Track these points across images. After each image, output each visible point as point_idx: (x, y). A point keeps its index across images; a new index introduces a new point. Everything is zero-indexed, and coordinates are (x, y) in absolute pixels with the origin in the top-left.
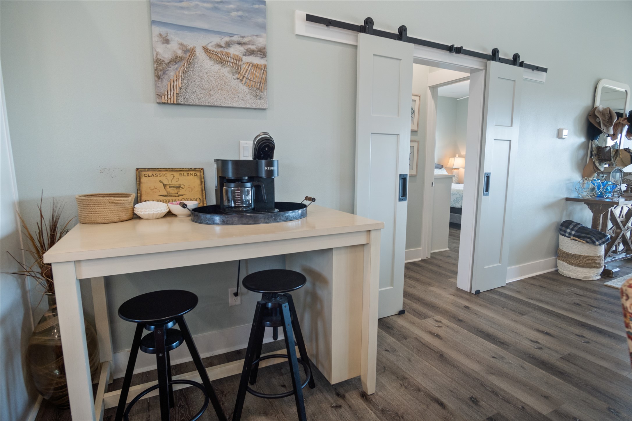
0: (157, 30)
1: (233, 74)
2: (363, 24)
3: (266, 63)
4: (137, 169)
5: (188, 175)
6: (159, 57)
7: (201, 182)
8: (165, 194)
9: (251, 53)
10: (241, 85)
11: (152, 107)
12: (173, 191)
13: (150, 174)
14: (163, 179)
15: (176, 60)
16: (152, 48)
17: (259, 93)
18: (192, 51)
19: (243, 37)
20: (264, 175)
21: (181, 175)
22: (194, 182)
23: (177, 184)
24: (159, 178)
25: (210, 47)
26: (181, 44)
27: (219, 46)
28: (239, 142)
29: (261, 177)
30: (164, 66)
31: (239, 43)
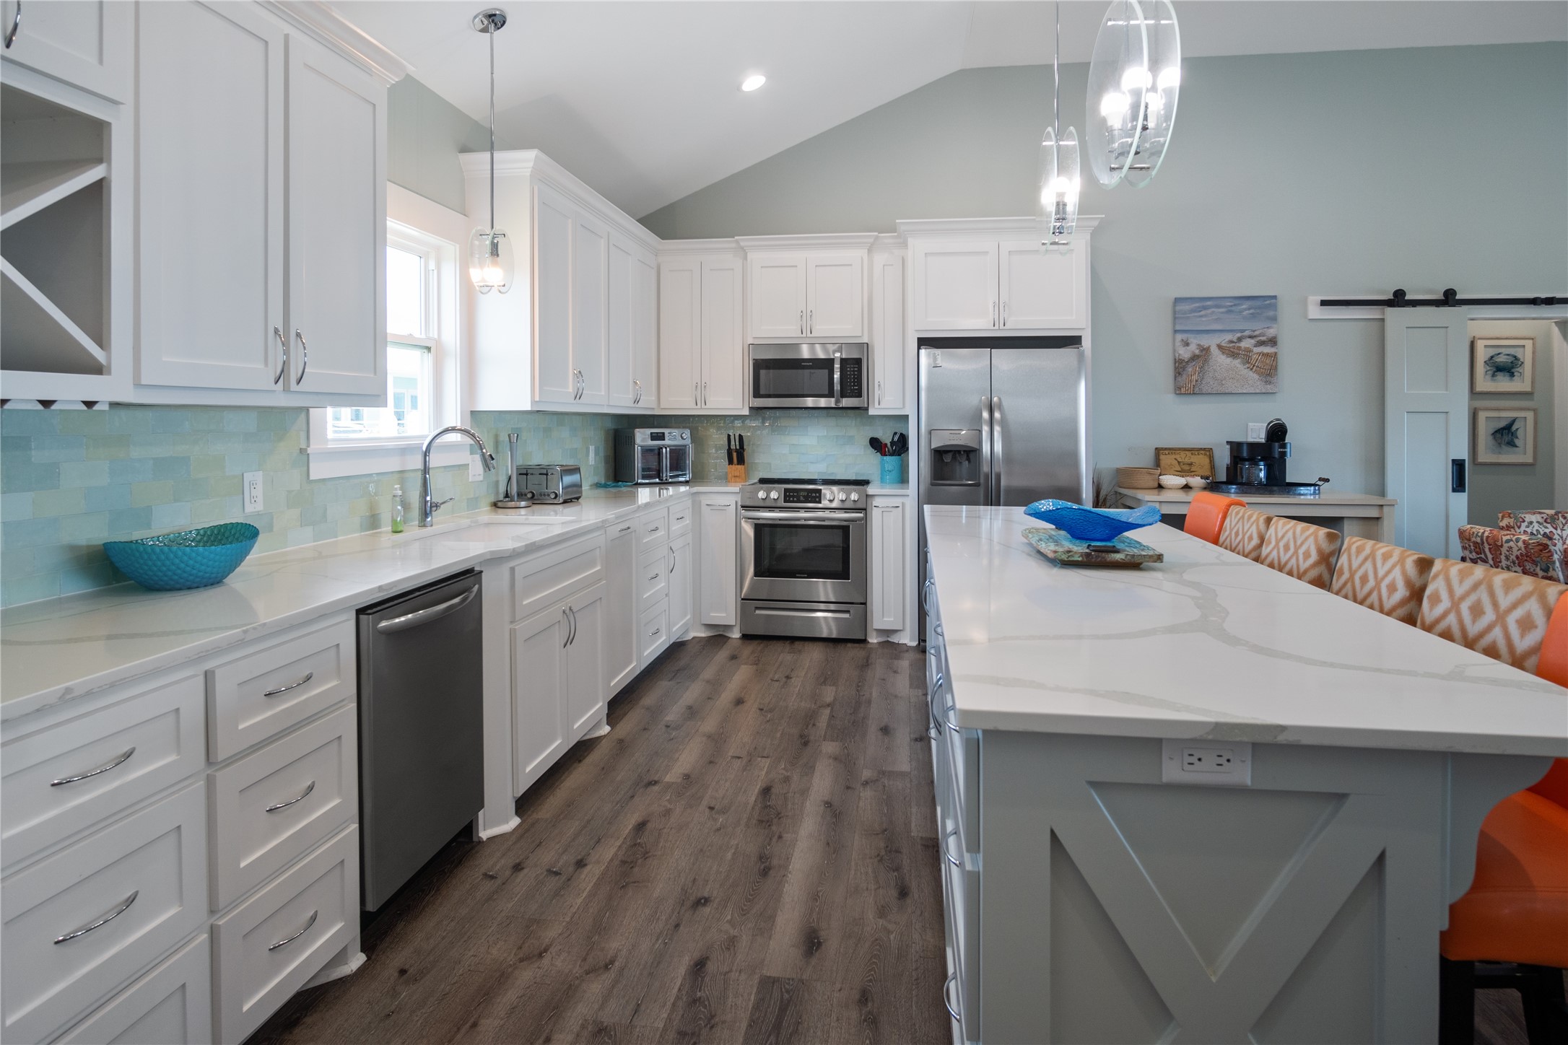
0: (1179, 337)
1: (1244, 364)
2: (1393, 298)
3: (1276, 351)
4: (1156, 449)
5: (1198, 454)
6: (1180, 358)
7: (1211, 461)
8: (1180, 470)
9: (1262, 343)
10: (1251, 373)
11: (1171, 397)
12: (1187, 468)
13: (1167, 452)
14: (1177, 457)
15: (1194, 358)
16: (1174, 351)
17: (1269, 378)
18: (1205, 350)
19: (1254, 331)
20: (1276, 455)
21: (1192, 454)
22: (1202, 460)
23: (1189, 461)
24: (1174, 456)
25: (1224, 344)
26: (1199, 345)
27: (1231, 342)
28: (1247, 425)
29: (1274, 458)
30: (1184, 364)
31: (1251, 337)
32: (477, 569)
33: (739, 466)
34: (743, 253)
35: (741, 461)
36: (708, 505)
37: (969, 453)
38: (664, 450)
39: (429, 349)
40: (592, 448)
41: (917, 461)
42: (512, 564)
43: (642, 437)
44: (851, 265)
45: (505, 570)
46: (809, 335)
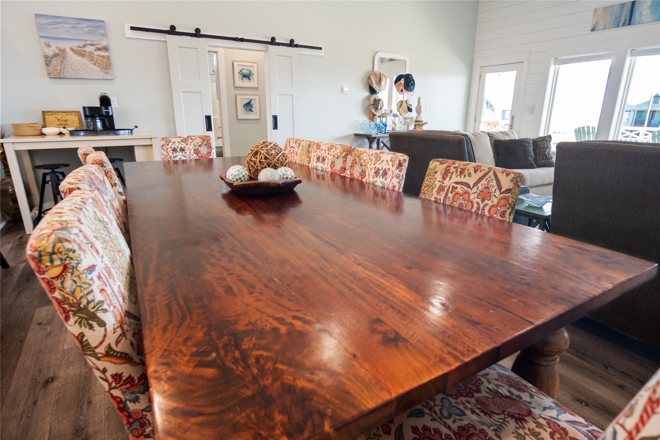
1: (90, 61)
2: (169, 29)
3: (109, 54)
4: (43, 111)
5: (71, 114)
6: (46, 54)
7: (79, 118)
8: (59, 124)
9: (99, 49)
10: (95, 67)
11: (46, 80)
12: (64, 123)
13: (50, 114)
14: (57, 116)
15: (56, 55)
16: (42, 50)
17: (106, 71)
18: (64, 51)
19: (93, 41)
21: (67, 115)
22: (75, 118)
23: (65, 119)
24: (55, 116)
25: (74, 48)
26: (57, 47)
27: (79, 47)
29: (104, 115)
30: (50, 59)
31: (91, 45)
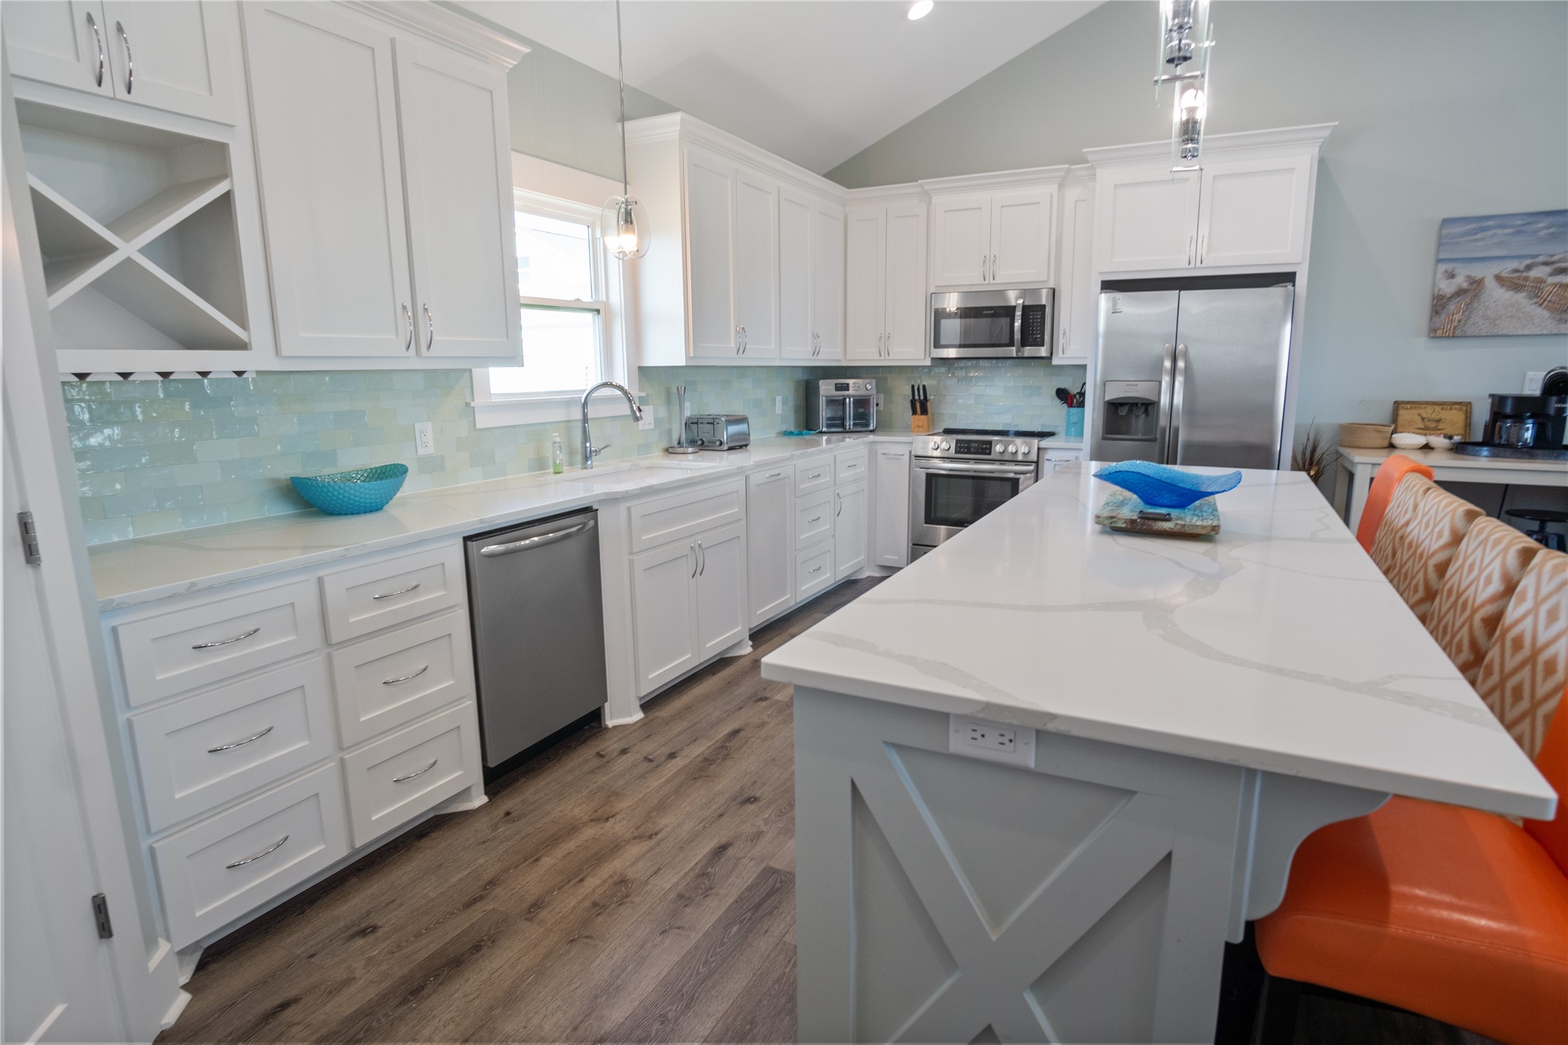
0: (1442, 267)
1: (1531, 298)
4: (1396, 402)
5: (1451, 409)
6: (1441, 293)
7: (1466, 418)
8: (1422, 427)
9: (1561, 272)
10: (1539, 310)
11: (1423, 342)
12: (1432, 425)
13: (1409, 406)
14: (1421, 412)
15: (1460, 292)
16: (1434, 284)
17: (1564, 316)
18: (1477, 283)
19: (1552, 256)
20: (1552, 412)
21: (1443, 409)
22: (1457, 417)
23: (1437, 417)
24: (1418, 412)
25: (1504, 274)
26: (1468, 277)
27: (1516, 271)
28: (1525, 374)
29: (1548, 415)
30: (1445, 301)
31: (1546, 264)
32: (595, 507)
33: (923, 417)
34: (927, 197)
35: (924, 411)
36: (883, 454)
37: (1147, 406)
38: (848, 400)
39: (598, 311)
40: (779, 399)
41: (1092, 414)
42: (629, 504)
43: (826, 388)
44: (1039, 203)
45: (622, 508)
46: (992, 281)
